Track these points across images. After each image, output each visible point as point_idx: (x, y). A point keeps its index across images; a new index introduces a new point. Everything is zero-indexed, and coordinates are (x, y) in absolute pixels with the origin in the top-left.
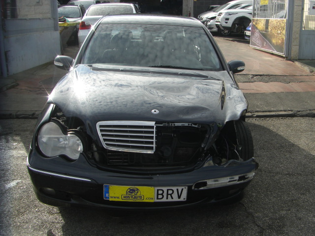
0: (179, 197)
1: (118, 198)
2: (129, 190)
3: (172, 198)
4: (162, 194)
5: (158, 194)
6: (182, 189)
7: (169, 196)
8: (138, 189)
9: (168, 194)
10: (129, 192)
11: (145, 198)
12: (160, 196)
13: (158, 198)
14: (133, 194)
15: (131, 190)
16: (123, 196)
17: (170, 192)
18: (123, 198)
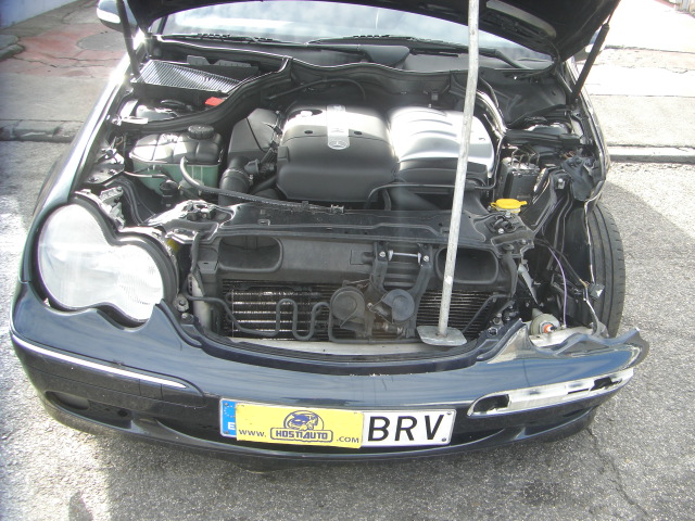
0: (431, 436)
1: (262, 434)
2: (292, 417)
3: (411, 438)
4: (384, 429)
5: (372, 429)
6: (441, 417)
7: (403, 434)
8: (317, 416)
9: (399, 429)
10: (293, 421)
11: (336, 437)
12: (378, 434)
13: (371, 438)
14: (304, 427)
15: (297, 417)
16: (274, 432)
17: (406, 423)
18: (274, 435)
